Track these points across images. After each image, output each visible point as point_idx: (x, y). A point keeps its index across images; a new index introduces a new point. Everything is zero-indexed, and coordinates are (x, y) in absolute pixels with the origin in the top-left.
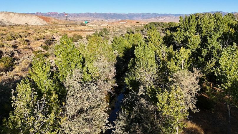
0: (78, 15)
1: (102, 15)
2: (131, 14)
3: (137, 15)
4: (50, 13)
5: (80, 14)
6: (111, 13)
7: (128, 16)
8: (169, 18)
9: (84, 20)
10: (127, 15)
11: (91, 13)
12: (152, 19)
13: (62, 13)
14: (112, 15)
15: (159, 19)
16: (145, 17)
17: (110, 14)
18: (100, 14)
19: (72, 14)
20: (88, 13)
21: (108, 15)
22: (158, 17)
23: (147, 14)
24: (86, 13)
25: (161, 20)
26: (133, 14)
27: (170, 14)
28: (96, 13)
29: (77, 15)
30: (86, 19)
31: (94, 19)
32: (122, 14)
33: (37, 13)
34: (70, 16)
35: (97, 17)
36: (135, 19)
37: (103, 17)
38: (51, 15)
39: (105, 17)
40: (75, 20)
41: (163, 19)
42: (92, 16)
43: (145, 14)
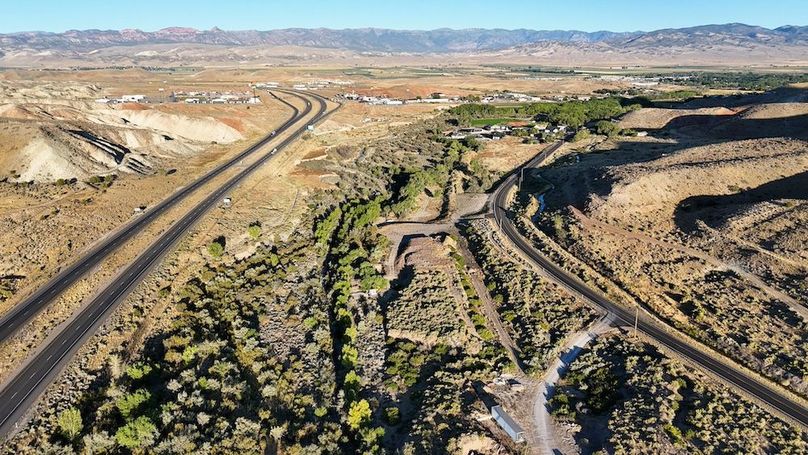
0: (264, 37)
1: (344, 35)
2: (442, 32)
3: (463, 36)
4: (169, 29)
5: (267, 32)
6: (375, 27)
7: (430, 38)
8: (567, 51)
9: (286, 58)
10: (430, 35)
11: (306, 31)
12: (509, 51)
13: (209, 29)
14: (378, 34)
15: (533, 52)
16: (489, 44)
17: (372, 31)
18: (338, 32)
19: (243, 33)
20: (298, 31)
21: (366, 35)
22: (529, 46)
23: (497, 30)
24: (289, 30)
25: (539, 54)
26: (450, 31)
27: (575, 32)
28: (324, 30)
29: (259, 39)
30: (291, 54)
31: (317, 51)
32: (410, 33)
33: (127, 32)
34: (238, 42)
35: (328, 44)
36: (454, 51)
37: (347, 44)
38: (173, 39)
39: (354, 42)
40: (253, 58)
41: (543, 53)
42: (309, 39)
43: (489, 33)
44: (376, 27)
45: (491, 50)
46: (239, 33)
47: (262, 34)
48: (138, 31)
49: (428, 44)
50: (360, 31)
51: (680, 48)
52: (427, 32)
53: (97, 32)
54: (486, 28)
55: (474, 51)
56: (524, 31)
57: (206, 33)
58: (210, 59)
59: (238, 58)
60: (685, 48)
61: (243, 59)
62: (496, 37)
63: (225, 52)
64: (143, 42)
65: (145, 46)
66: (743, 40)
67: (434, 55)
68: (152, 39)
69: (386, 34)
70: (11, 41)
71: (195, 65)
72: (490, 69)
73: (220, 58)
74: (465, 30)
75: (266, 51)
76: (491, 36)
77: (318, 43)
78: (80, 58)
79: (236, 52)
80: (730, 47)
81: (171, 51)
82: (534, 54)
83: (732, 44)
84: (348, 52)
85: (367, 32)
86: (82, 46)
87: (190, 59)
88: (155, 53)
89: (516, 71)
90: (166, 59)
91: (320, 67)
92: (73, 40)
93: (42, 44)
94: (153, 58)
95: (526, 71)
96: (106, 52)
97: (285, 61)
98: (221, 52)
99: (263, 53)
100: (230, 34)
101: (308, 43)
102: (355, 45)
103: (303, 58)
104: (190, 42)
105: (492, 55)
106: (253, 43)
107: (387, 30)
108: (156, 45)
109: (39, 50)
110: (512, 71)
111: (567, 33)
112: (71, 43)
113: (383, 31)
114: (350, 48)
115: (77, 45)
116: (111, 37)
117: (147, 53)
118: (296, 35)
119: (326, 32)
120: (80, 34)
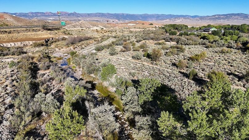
0: (89, 15)
1: (114, 15)
2: (145, 15)
3: (152, 16)
5: (91, 14)
7: (141, 17)
8: (186, 20)
11: (103, 14)
12: (167, 20)
15: (175, 20)
16: (160, 18)
18: (112, 14)
19: (83, 14)
20: (100, 13)
22: (174, 19)
23: (162, 15)
24: (97, 13)
25: (177, 21)
26: (147, 14)
27: (187, 16)
29: (87, 15)
30: (97, 20)
32: (135, 15)
33: (47, 13)
34: (80, 16)
36: (149, 20)
37: (115, 18)
38: (61, 15)
39: (117, 17)
42: (103, 16)
43: (160, 15)
44: (124, 13)
45: (161, 20)
46: (81, 14)
48: (50, 12)
50: (119, 14)
51: (224, 20)
52: (141, 15)
53: (38, 13)
54: (159, 14)
56: (171, 15)
57: (71, 13)
60: (225, 20)
63: (76, 19)
64: (52, 16)
66: (244, 18)
68: (54, 15)
74: (152, 14)
75: (89, 19)
77: (106, 17)
79: (79, 19)
80: (240, 20)
83: (241, 19)
84: (115, 20)
85: (122, 14)
88: (54, 19)
92: (30, 15)
93: (20, 16)
96: (39, 18)
100: (78, 14)
102: (117, 18)
104: (66, 16)
107: (128, 14)
111: (185, 16)
112: (29, 16)
113: (126, 14)
115: (31, 16)
116: (42, 14)
117: (51, 19)
118: (100, 15)
119: (109, 14)
120: (32, 13)
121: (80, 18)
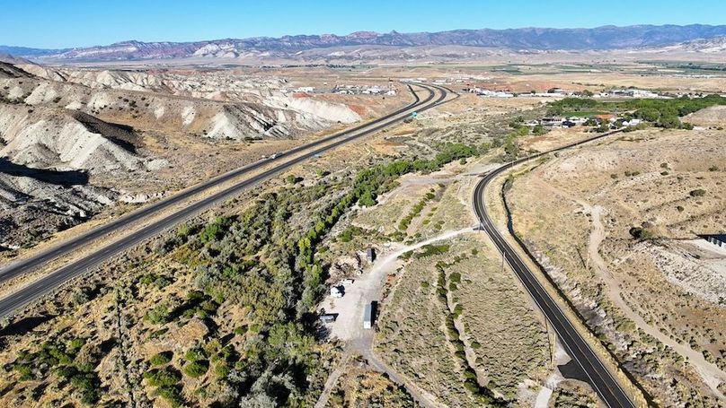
0: (433, 39)
1: (505, 35)
2: (604, 29)
3: (628, 33)
4: (356, 34)
5: (436, 34)
6: (537, 27)
7: (592, 36)
9: (448, 56)
10: (591, 33)
11: (471, 32)
12: (675, 47)
14: (539, 33)
15: (703, 48)
16: (658, 39)
17: (534, 30)
18: (499, 32)
19: (416, 35)
20: (463, 32)
21: (528, 33)
22: (700, 42)
23: (666, 26)
24: (455, 31)
25: (709, 50)
26: (614, 28)
29: (428, 40)
30: (453, 52)
31: (477, 50)
32: (571, 31)
33: (324, 37)
34: (410, 43)
35: (489, 43)
36: (615, 48)
37: (507, 43)
38: (359, 41)
39: (514, 41)
40: (419, 57)
41: (714, 49)
42: (472, 39)
43: (657, 29)
45: (654, 46)
46: (413, 35)
47: (431, 36)
48: (333, 36)
49: (588, 41)
50: (522, 30)
52: (591, 30)
53: (304, 37)
55: (635, 47)
56: (698, 26)
57: (385, 35)
58: (384, 58)
59: (407, 56)
61: (411, 57)
62: (664, 34)
63: (398, 52)
64: (336, 45)
65: (337, 48)
67: (592, 52)
68: (343, 42)
69: (548, 32)
70: (244, 45)
71: (372, 63)
72: (644, 66)
73: (393, 57)
74: (631, 28)
75: (432, 51)
76: (659, 33)
77: (481, 42)
78: (289, 58)
81: (355, 52)
82: (703, 50)
84: (506, 50)
85: (529, 31)
86: (292, 49)
87: (369, 58)
88: (343, 53)
89: (673, 68)
90: (351, 58)
91: (476, 64)
92: (286, 43)
93: (264, 47)
94: (341, 57)
95: (683, 67)
96: (308, 53)
97: (448, 59)
98: (394, 52)
99: (428, 52)
100: (405, 36)
101: (470, 43)
102: (514, 44)
103: (462, 57)
104: (372, 44)
105: (655, 51)
106: (423, 44)
107: (548, 29)
108: (344, 47)
109: (262, 52)
110: (668, 68)
112: (284, 46)
113: (543, 29)
114: (509, 47)
115: (288, 48)
116: (313, 41)
117: (337, 54)
118: (462, 35)
119: (489, 32)
120: (291, 39)
121: (407, 51)
